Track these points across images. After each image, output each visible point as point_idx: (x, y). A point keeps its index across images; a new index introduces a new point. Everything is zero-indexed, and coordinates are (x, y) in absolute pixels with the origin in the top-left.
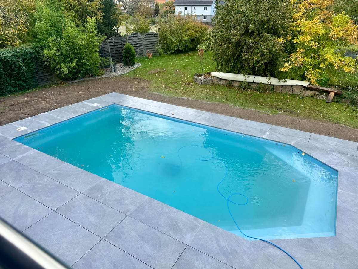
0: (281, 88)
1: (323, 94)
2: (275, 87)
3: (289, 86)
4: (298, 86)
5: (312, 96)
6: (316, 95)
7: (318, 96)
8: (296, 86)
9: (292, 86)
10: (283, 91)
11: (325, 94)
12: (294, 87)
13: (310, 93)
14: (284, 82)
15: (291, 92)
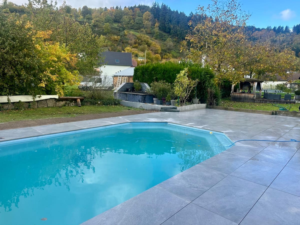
0: (37, 104)
1: (72, 102)
2: (31, 104)
3: (44, 101)
4: (51, 100)
5: (65, 106)
6: (68, 104)
7: (69, 104)
8: (49, 100)
9: (46, 100)
10: (39, 106)
11: (74, 101)
12: (48, 100)
13: (62, 103)
14: (39, 97)
15: (46, 105)
